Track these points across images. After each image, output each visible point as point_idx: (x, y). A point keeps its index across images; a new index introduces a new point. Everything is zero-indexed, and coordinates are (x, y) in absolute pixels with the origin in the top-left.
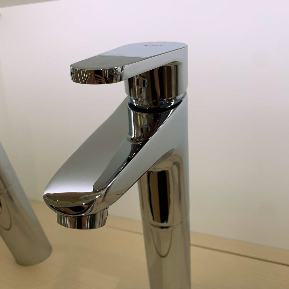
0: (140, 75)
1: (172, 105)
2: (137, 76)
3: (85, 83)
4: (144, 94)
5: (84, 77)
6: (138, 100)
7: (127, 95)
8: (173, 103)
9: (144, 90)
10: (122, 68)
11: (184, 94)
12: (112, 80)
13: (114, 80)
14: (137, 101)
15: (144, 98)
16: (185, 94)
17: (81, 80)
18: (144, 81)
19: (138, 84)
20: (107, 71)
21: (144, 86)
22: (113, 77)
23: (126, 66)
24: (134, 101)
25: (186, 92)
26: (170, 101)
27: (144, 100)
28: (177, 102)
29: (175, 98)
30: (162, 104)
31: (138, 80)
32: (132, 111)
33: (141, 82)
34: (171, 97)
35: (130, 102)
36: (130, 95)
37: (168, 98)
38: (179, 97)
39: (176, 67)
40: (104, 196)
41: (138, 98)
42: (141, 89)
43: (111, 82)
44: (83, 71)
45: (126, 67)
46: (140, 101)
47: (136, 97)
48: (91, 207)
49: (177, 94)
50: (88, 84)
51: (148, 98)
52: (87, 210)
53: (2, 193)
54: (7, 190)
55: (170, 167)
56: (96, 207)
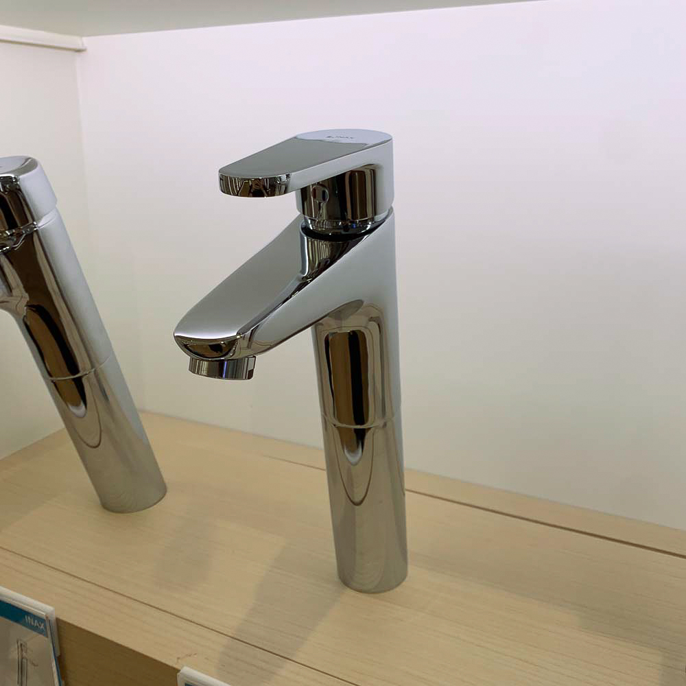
0: (318, 183)
1: (367, 229)
2: (313, 185)
3: (237, 195)
4: (324, 211)
5: (236, 187)
6: (314, 220)
7: (299, 213)
8: (369, 227)
9: (323, 205)
10: (288, 176)
11: (389, 212)
12: (275, 191)
13: (277, 192)
14: (313, 222)
15: (324, 216)
16: (391, 211)
17: (233, 190)
18: (324, 192)
19: (315, 197)
20: (267, 180)
21: (324, 199)
22: (275, 188)
23: (293, 173)
24: (309, 221)
25: (392, 208)
26: (366, 222)
27: (324, 221)
28: (375, 225)
29: (372, 219)
30: (353, 227)
31: (314, 190)
32: (306, 238)
33: (319, 193)
34: (367, 216)
35: (304, 224)
36: (304, 213)
37: (361, 218)
38: (378, 218)
39: (374, 172)
40: (249, 341)
41: (316, 217)
42: (320, 203)
43: (273, 194)
44: (235, 179)
45: (293, 175)
46: (319, 222)
47: (311, 215)
48: (232, 351)
49: (375, 213)
50: (241, 196)
51: (330, 217)
52: (227, 354)
53: (86, 374)
54: (95, 371)
55: (363, 325)
56: (238, 353)
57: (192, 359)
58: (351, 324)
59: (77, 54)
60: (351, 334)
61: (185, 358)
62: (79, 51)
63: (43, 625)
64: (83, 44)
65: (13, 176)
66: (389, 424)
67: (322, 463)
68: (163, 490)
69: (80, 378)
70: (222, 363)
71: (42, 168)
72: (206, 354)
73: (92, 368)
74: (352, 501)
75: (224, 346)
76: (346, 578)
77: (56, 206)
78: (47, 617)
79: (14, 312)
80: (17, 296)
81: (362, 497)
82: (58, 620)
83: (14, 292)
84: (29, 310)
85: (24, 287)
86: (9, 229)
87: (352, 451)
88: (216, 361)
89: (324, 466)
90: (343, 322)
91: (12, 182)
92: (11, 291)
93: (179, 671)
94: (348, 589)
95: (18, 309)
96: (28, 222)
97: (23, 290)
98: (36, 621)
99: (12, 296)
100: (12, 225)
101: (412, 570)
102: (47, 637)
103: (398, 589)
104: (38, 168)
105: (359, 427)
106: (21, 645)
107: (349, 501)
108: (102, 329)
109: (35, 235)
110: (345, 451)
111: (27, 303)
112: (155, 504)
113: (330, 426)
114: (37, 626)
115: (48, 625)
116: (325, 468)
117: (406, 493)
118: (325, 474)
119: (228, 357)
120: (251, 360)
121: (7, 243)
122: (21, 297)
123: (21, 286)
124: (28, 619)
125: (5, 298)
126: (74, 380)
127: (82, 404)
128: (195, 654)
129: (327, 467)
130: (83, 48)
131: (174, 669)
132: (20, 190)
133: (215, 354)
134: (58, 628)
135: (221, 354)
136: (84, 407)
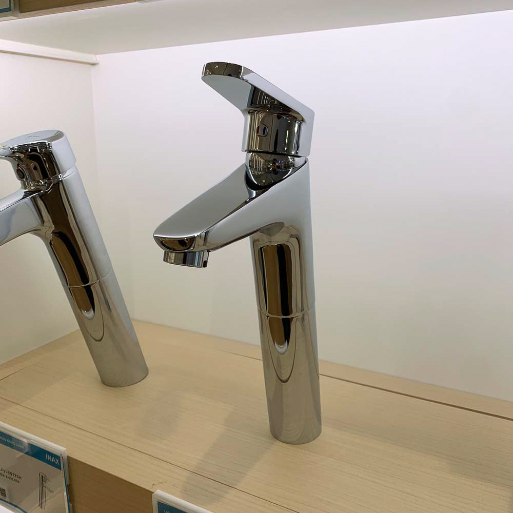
24: (249, 168)
40: (205, 240)
48: (192, 246)
52: (189, 248)
53: (93, 284)
54: (99, 281)
55: (287, 240)
56: (197, 247)
57: (165, 252)
58: (279, 239)
59: (92, 66)
60: (279, 246)
61: (161, 252)
62: (93, 64)
63: (57, 461)
64: (97, 60)
65: (46, 142)
66: (306, 317)
67: (260, 355)
68: (146, 372)
69: (89, 286)
70: (185, 254)
71: (66, 138)
72: (175, 248)
73: (97, 280)
74: (281, 380)
75: (187, 242)
76: (276, 433)
77: (76, 164)
78: (61, 455)
79: (44, 238)
80: (46, 226)
81: (288, 377)
82: (68, 457)
83: (45, 224)
84: (54, 236)
85: (53, 222)
86: (43, 179)
87: (281, 343)
88: (182, 252)
89: (261, 357)
90: (272, 237)
91: (46, 147)
92: (44, 223)
93: (153, 493)
94: (277, 441)
95: (47, 236)
96: (56, 174)
97: (52, 223)
98: (53, 458)
99: (44, 226)
100: (45, 176)
101: (325, 429)
102: (61, 470)
103: (314, 442)
104: (63, 137)
105: (284, 317)
106: (42, 476)
107: (279, 380)
108: (105, 252)
109: (61, 184)
110: (276, 344)
111: (53, 231)
112: (139, 382)
113: (264, 317)
114: (54, 462)
115: (61, 461)
116: (262, 359)
117: (320, 376)
118: (261, 362)
119: (189, 250)
120: (206, 254)
121: (41, 188)
122: (50, 227)
123: (51, 221)
124: (48, 457)
125: (39, 227)
126: (85, 287)
127: (92, 309)
128: (166, 482)
129: (263, 357)
130: (96, 62)
131: (151, 492)
132: (52, 153)
133: (182, 248)
134: (69, 463)
135: (185, 248)
136: (92, 312)
